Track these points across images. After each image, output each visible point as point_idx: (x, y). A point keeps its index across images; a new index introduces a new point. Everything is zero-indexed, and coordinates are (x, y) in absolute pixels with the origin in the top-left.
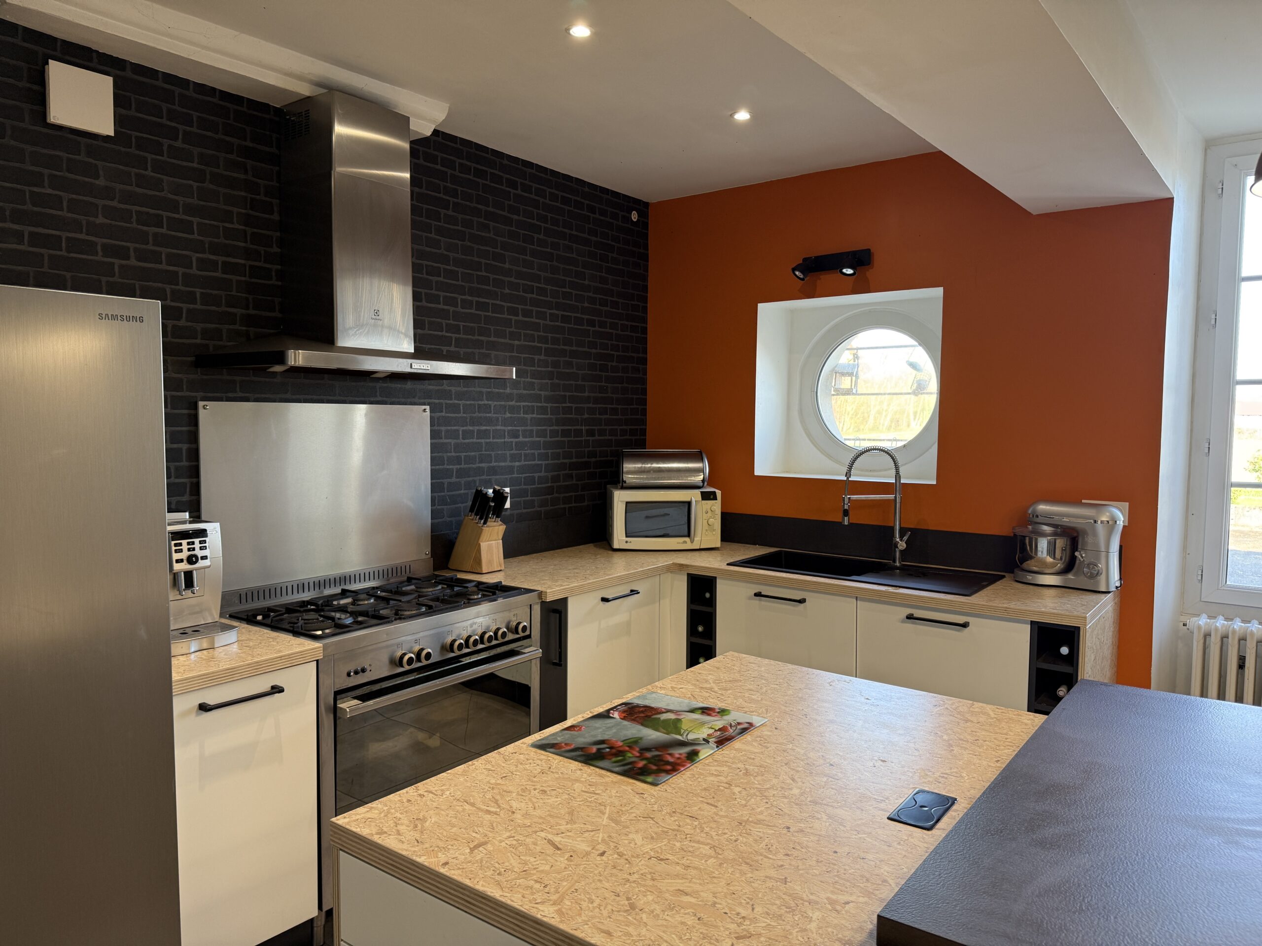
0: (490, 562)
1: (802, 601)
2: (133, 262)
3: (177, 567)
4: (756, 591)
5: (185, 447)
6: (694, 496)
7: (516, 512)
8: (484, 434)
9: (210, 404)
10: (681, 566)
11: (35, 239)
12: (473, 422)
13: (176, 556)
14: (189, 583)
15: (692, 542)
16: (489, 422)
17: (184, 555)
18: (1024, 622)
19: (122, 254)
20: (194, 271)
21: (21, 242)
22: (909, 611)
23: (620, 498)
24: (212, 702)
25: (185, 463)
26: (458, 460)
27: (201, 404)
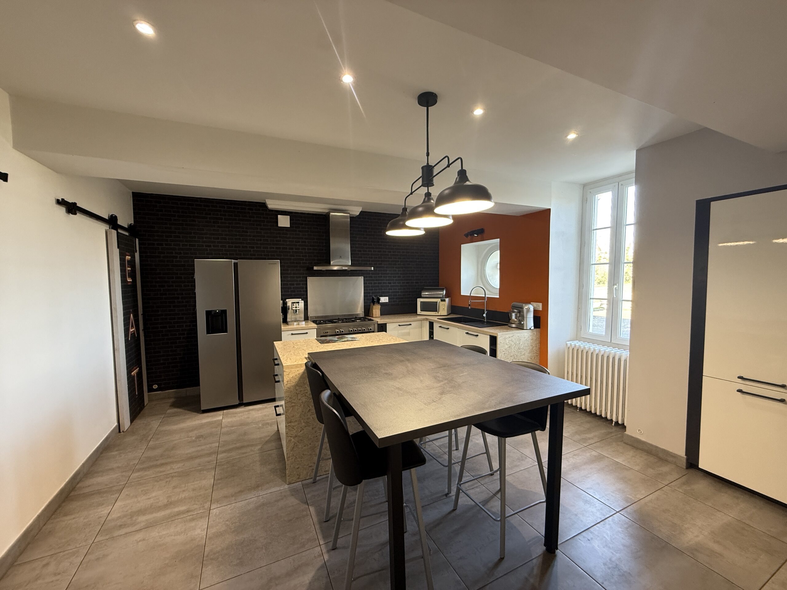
0: (376, 315)
1: (448, 329)
2: (294, 250)
3: (293, 309)
4: (440, 326)
5: (304, 286)
6: (439, 300)
7: (390, 303)
8: (381, 283)
9: (310, 278)
10: (427, 319)
11: (277, 248)
12: (376, 280)
13: (293, 307)
14: (296, 312)
15: (438, 313)
16: (382, 280)
17: (295, 306)
18: (488, 335)
19: (292, 249)
20: (307, 251)
21: (274, 249)
22: (467, 332)
23: (419, 301)
24: (293, 333)
25: (305, 289)
26: (372, 290)
27: (308, 277)
